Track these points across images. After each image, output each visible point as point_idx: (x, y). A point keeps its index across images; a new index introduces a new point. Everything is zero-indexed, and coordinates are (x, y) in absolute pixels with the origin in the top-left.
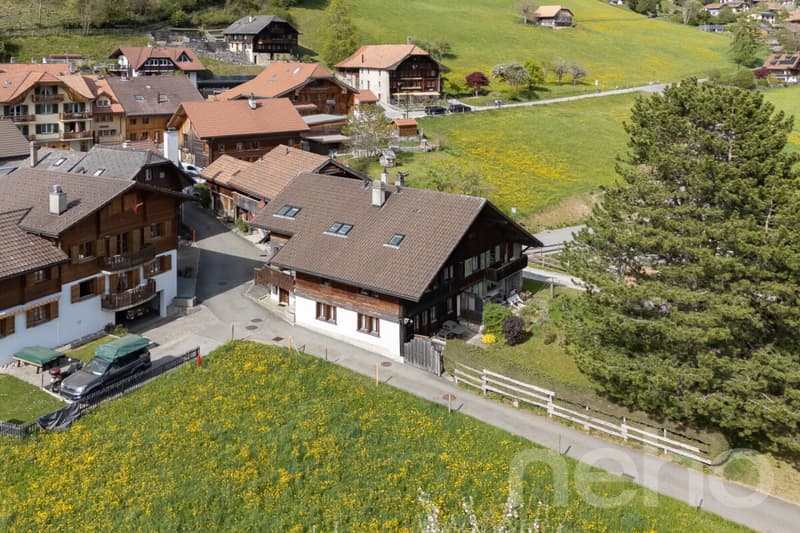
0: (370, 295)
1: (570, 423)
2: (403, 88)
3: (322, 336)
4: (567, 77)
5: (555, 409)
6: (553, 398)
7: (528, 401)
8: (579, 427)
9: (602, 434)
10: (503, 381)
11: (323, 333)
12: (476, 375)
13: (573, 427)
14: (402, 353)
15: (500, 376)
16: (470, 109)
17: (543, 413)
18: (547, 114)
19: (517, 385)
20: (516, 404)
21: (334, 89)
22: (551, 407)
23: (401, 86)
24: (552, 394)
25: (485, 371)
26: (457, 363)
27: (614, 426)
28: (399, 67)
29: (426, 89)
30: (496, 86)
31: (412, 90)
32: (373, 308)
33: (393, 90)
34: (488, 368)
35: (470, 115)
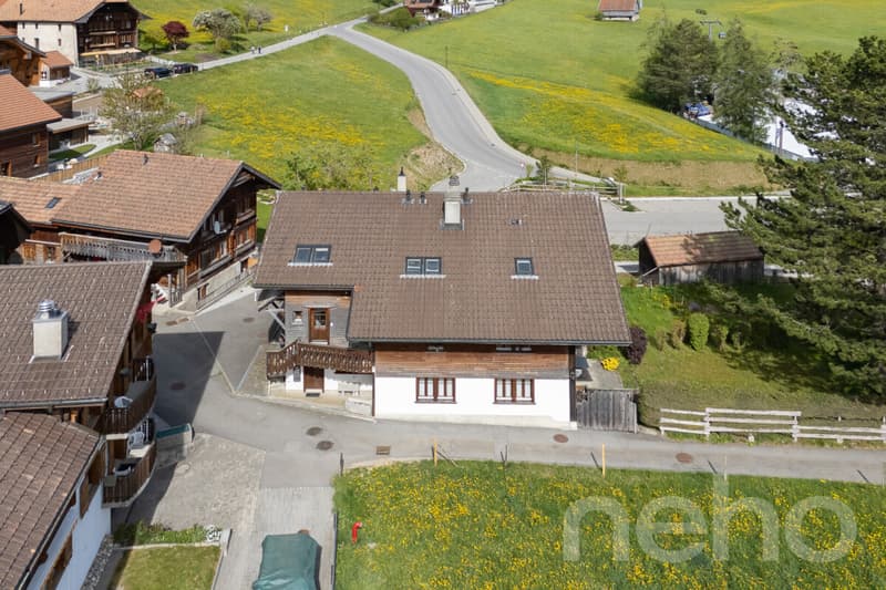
0: (513, 351)
1: (821, 443)
2: (92, 46)
3: (435, 425)
4: (253, 22)
5: (802, 431)
6: (799, 419)
7: (768, 431)
8: (832, 443)
9: (859, 443)
10: (735, 416)
11: (432, 420)
12: (695, 418)
13: (827, 446)
14: (574, 415)
15: (731, 411)
16: (197, 67)
17: (787, 439)
18: (275, 67)
19: (753, 417)
20: (751, 439)
21: (13, 53)
22: (796, 431)
23: (89, 43)
24: (799, 413)
25: (708, 410)
26: (662, 410)
27: (873, 430)
28: (91, 18)
29: (121, 46)
30: (196, 37)
31: (103, 48)
32: (520, 366)
33: (81, 50)
34: (711, 405)
35: (199, 76)
